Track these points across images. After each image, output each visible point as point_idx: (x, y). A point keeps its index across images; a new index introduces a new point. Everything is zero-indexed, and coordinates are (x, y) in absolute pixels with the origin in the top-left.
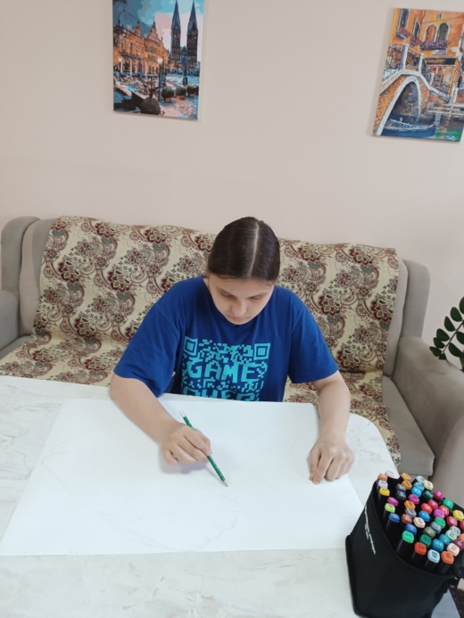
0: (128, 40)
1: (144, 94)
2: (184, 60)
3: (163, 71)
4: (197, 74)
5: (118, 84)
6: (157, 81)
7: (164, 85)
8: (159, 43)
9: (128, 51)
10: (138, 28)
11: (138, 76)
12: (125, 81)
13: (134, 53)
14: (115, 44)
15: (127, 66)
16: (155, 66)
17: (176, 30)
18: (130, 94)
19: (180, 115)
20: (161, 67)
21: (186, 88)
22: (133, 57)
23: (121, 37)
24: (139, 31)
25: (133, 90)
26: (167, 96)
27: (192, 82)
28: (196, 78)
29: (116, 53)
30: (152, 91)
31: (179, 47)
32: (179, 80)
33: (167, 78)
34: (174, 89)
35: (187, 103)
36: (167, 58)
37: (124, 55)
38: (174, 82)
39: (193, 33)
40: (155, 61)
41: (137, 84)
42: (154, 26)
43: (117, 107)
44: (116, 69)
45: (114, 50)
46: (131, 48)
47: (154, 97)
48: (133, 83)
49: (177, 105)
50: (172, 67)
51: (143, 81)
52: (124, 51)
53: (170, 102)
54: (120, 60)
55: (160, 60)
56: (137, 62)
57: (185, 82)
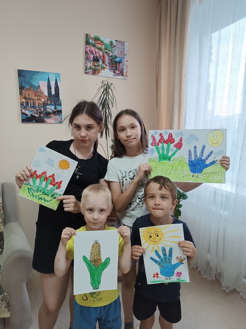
0: (27, 92)
1: (37, 114)
2: (54, 99)
3: (45, 104)
4: (61, 105)
5: (23, 111)
6: (42, 108)
7: (46, 110)
8: (42, 93)
9: (28, 97)
10: (31, 87)
11: (33, 107)
12: (27, 109)
13: (31, 97)
14: (21, 94)
15: (27, 103)
16: (41, 102)
17: (49, 88)
18: (30, 115)
19: (55, 122)
20: (44, 103)
21: (56, 110)
22: (30, 99)
23: (23, 91)
24: (32, 88)
25: (31, 113)
26: (48, 114)
27: (58, 108)
28: (60, 106)
29: (21, 98)
30: (40, 113)
31: (51, 94)
32: (53, 107)
33: (47, 107)
34: (51, 111)
35: (57, 117)
36: (46, 99)
37: (25, 98)
38: (50, 108)
39: (57, 89)
40: (41, 100)
41: (33, 110)
42: (39, 86)
43: (23, 121)
44: (22, 104)
45: (20, 96)
46: (29, 95)
47: (41, 115)
48: (31, 110)
49: (53, 118)
50: (49, 102)
51: (35, 109)
52: (25, 97)
53: (50, 117)
54: (24, 100)
55: (43, 100)
56: (32, 101)
57: (55, 108)
